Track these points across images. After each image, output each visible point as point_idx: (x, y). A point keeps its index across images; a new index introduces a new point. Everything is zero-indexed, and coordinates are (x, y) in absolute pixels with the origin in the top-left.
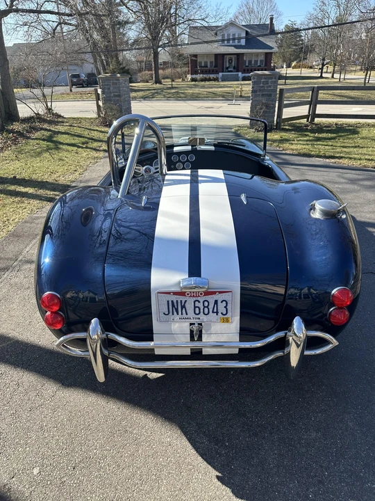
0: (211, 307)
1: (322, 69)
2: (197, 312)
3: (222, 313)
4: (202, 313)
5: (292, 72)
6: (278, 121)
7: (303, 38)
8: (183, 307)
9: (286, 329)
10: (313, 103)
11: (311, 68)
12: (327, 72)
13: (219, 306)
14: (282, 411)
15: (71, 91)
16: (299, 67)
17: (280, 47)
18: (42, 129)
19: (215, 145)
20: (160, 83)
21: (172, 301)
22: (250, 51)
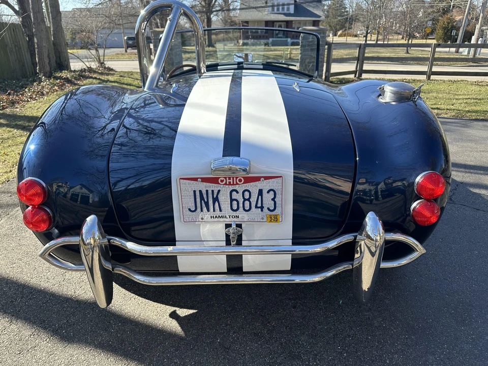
0: (254, 200)
1: (366, 37)
2: (235, 207)
3: (268, 209)
4: (241, 209)
5: (337, 39)
6: (327, 75)
7: (348, 9)
8: (216, 200)
9: (356, 232)
10: (360, 60)
11: (356, 36)
12: (371, 40)
13: (264, 199)
14: (347, 352)
15: (126, 51)
16: (345, 36)
17: (327, 17)
18: (91, 78)
19: (263, 64)
20: (213, 46)
21: (200, 192)
22: (298, 18)
